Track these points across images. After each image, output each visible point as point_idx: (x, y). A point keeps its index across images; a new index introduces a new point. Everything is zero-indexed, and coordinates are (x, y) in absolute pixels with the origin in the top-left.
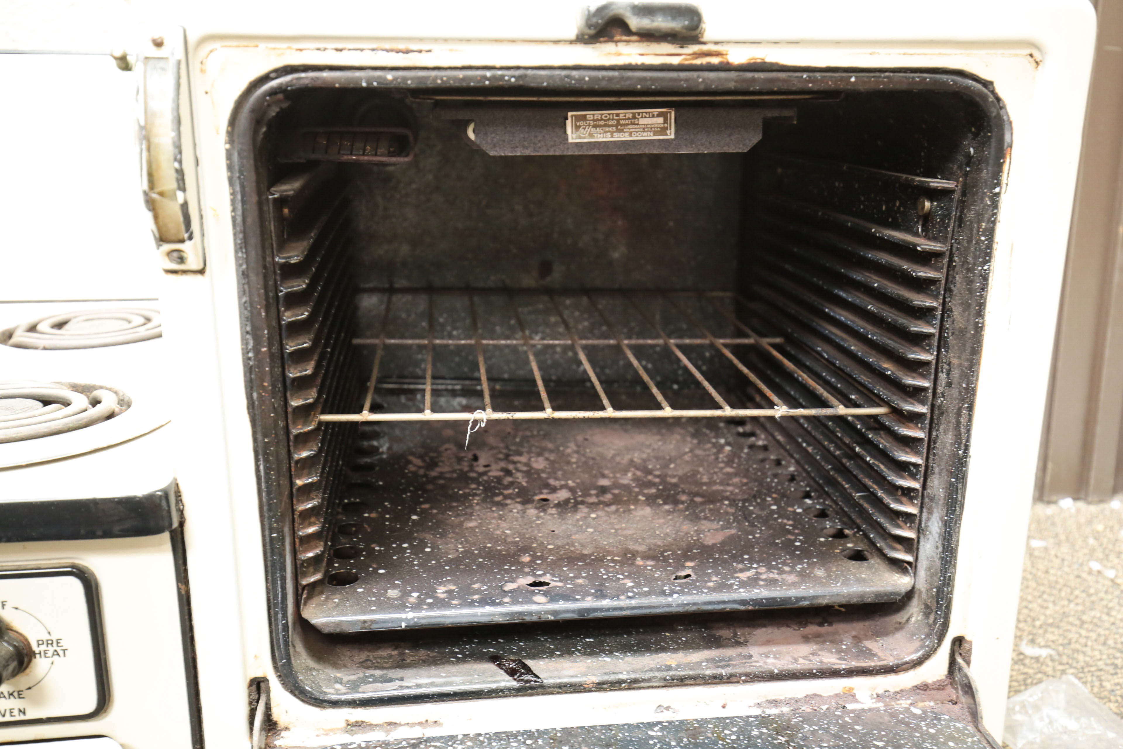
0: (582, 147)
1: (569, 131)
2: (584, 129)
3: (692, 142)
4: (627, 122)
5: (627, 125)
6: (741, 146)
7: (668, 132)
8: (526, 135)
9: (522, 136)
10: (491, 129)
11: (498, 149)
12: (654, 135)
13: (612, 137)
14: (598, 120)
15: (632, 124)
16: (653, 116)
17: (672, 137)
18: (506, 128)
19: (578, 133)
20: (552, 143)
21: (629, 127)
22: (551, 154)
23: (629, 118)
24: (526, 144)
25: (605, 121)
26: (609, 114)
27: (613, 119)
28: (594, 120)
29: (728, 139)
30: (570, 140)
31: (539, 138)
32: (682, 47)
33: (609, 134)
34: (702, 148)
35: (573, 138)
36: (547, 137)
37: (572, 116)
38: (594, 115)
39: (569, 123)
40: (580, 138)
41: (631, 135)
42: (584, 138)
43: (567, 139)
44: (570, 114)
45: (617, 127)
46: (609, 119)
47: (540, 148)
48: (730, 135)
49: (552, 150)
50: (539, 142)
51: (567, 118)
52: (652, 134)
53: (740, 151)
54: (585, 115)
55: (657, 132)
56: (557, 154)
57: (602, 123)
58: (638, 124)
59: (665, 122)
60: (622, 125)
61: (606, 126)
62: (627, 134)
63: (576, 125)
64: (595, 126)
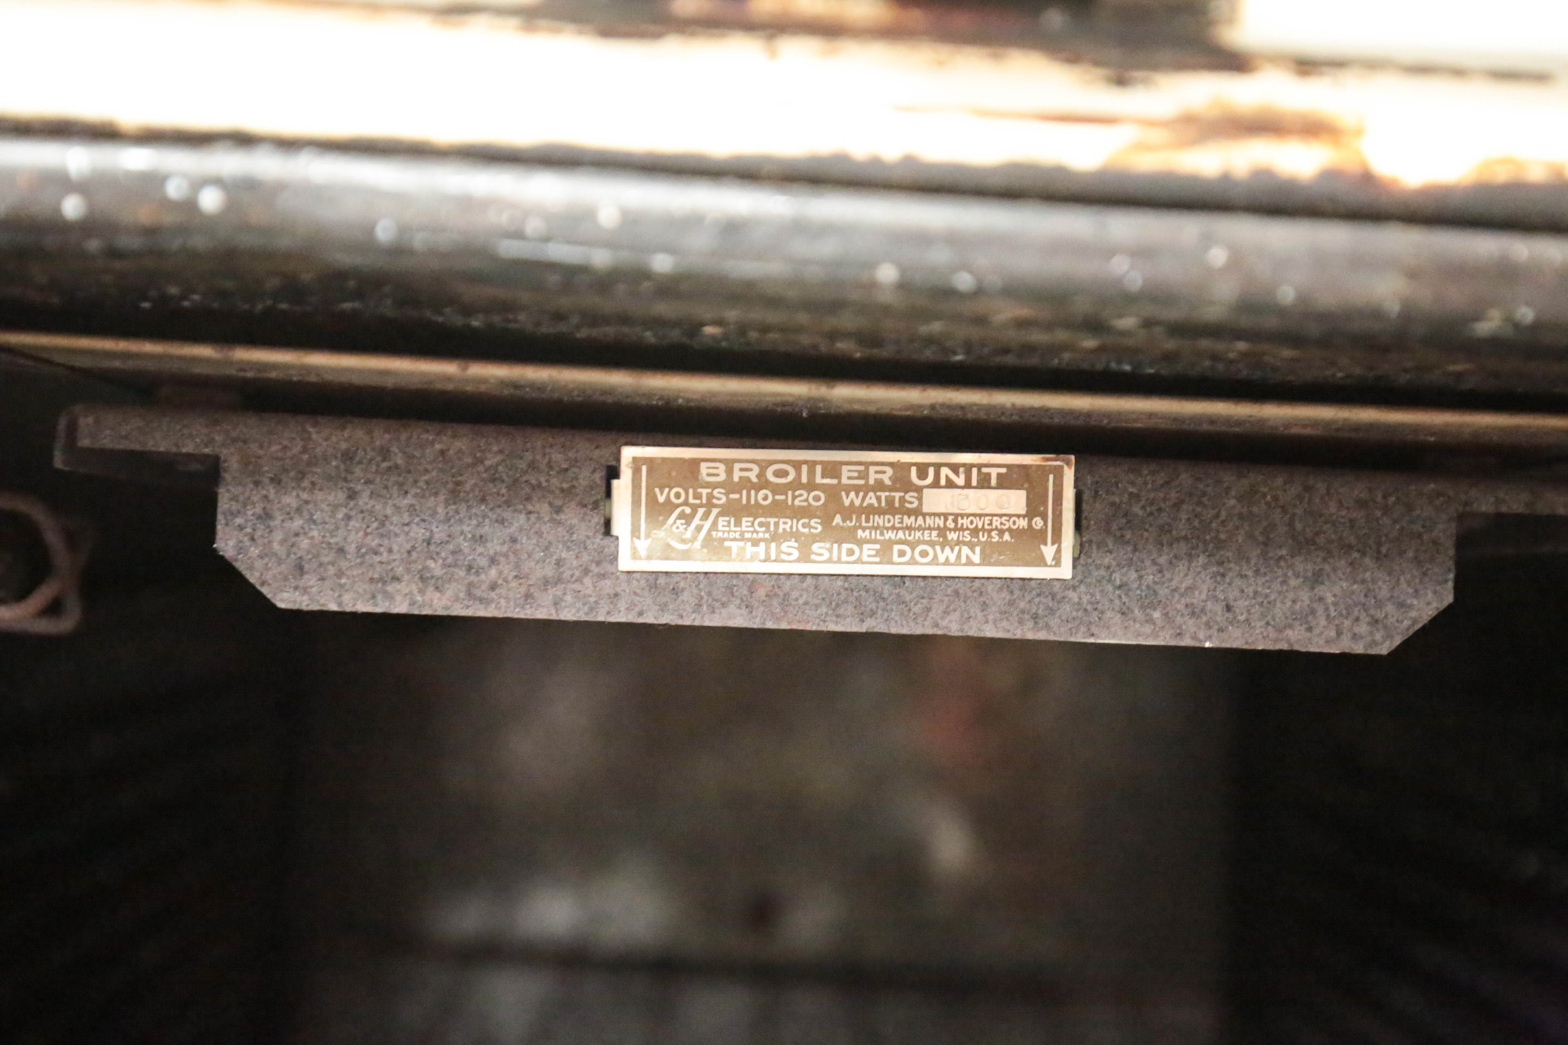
0: (676, 592)
1: (621, 524)
2: (688, 519)
3: (1150, 600)
4: (871, 499)
5: (870, 511)
6: (1363, 628)
7: (1048, 551)
8: (440, 533)
9: (418, 532)
10: (290, 500)
11: (310, 580)
12: (986, 560)
13: (805, 557)
14: (746, 483)
15: (891, 509)
16: (984, 483)
17: (1066, 571)
18: (352, 495)
19: (660, 534)
20: (549, 571)
21: (878, 520)
22: (541, 614)
23: (879, 486)
24: (435, 567)
25: (777, 489)
26: (797, 465)
27: (811, 486)
28: (729, 486)
29: (1305, 596)
30: (625, 563)
31: (494, 547)
32: (1121, 82)
33: (790, 547)
34: (1190, 625)
35: (635, 555)
36: (527, 543)
37: (637, 463)
38: (729, 464)
39: (622, 487)
40: (667, 553)
41: (885, 552)
42: (686, 555)
43: (614, 559)
44: (628, 453)
45: (827, 521)
46: (796, 485)
47: (493, 587)
48: (1317, 579)
49: (546, 599)
50: (493, 561)
51: (613, 473)
52: (976, 558)
53: (1359, 649)
54: (695, 463)
55: (1000, 547)
56: (568, 615)
57: (764, 497)
58: (917, 512)
59: (1034, 509)
60: (848, 512)
61: (778, 510)
62: (869, 550)
63: (652, 499)
64: (734, 511)
